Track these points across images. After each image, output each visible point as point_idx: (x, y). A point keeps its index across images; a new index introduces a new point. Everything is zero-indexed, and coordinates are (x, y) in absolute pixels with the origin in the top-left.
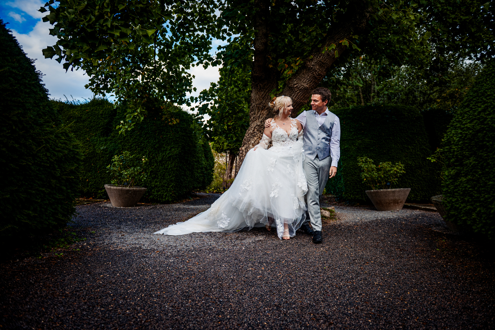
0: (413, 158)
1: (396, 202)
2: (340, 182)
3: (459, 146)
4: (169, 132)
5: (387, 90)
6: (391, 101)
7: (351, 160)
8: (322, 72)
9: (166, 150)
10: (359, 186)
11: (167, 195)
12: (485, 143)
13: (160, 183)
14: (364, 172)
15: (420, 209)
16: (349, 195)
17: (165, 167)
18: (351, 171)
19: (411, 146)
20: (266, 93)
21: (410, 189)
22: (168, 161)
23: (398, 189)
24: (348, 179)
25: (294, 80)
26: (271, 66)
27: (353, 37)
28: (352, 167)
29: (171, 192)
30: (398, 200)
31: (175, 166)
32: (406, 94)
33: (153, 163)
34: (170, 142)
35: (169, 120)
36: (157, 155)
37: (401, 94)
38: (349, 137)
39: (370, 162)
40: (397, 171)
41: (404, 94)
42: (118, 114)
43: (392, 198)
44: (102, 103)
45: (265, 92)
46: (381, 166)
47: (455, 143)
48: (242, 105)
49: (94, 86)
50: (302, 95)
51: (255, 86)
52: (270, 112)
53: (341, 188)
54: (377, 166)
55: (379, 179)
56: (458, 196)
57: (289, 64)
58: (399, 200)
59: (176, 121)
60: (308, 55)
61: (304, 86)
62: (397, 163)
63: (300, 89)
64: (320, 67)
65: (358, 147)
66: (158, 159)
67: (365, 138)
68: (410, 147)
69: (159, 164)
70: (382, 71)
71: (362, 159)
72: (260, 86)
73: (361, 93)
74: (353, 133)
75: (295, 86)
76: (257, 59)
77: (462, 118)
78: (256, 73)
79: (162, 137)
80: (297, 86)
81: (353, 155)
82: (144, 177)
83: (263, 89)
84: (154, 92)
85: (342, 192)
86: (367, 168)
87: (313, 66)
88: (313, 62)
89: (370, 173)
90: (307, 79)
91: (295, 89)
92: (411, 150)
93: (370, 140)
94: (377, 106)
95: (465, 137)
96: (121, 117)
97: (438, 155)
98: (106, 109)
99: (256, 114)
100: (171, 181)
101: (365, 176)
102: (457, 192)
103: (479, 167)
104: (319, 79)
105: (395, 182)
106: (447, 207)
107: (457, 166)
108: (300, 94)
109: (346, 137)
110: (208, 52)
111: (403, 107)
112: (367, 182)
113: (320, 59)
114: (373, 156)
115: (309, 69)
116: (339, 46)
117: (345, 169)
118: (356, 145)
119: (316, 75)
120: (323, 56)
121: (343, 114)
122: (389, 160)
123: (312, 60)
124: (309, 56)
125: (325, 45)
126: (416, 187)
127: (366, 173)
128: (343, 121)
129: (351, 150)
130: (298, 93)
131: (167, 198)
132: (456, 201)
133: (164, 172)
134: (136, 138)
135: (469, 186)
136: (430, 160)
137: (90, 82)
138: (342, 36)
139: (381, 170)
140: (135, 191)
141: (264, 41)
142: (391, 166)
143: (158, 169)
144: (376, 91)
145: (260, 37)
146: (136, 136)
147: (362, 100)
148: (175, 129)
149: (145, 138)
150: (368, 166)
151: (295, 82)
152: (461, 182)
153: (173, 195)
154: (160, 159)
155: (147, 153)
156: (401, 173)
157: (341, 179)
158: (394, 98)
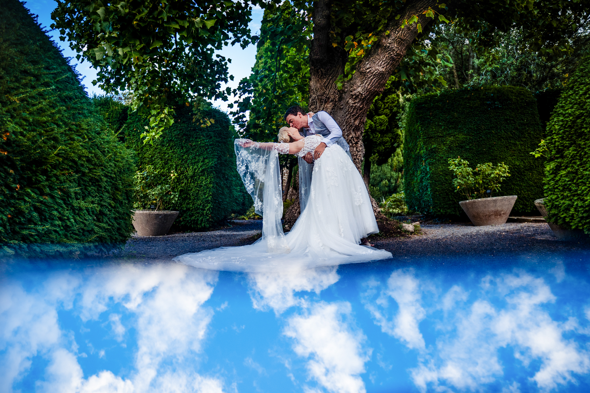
0: (522, 156)
1: (497, 214)
2: (426, 194)
3: (560, 136)
4: (200, 138)
5: (490, 65)
6: (496, 80)
7: (441, 163)
8: (401, 51)
9: (198, 162)
10: (452, 197)
11: (203, 221)
12: (583, 130)
13: (193, 205)
14: (457, 178)
15: (528, 221)
16: (439, 209)
17: (197, 184)
18: (440, 178)
19: (519, 141)
20: (330, 81)
21: (516, 197)
22: (201, 175)
23: (500, 198)
24: (436, 189)
25: (367, 63)
26: (335, 45)
27: (439, 6)
28: (441, 173)
29: (208, 216)
30: (500, 211)
31: (211, 182)
32: (518, 70)
33: (182, 179)
34: (201, 151)
35: (201, 121)
36: (186, 169)
37: (510, 70)
38: (438, 133)
39: (464, 164)
40: (499, 175)
41: (515, 69)
42: (129, 117)
43: (493, 209)
44: (106, 103)
45: (327, 79)
46: (479, 169)
47: (556, 132)
48: (294, 96)
49: (103, 82)
50: (376, 82)
51: (315, 71)
52: (335, 105)
53: (428, 201)
54: (473, 170)
55: (477, 185)
56: (558, 192)
57: (359, 42)
58: (502, 211)
59: (211, 122)
60: (383, 30)
61: (379, 70)
62: (499, 164)
63: (374, 75)
64: (398, 45)
65: (450, 146)
66: (188, 174)
67: (458, 134)
68: (517, 143)
69: (191, 181)
70: (483, 38)
71: (454, 161)
72: (321, 71)
73: (454, 71)
74: (443, 127)
75: (368, 71)
76: (317, 37)
77: (565, 103)
78: (317, 55)
79: (191, 145)
80: (371, 71)
81: (443, 158)
82: (175, 197)
83: (325, 75)
84: (175, 84)
85: (429, 206)
86: (461, 172)
87: (390, 44)
88: (390, 39)
89: (464, 179)
90: (383, 61)
91: (368, 74)
92: (519, 146)
93: (465, 136)
94: (476, 89)
95: (566, 124)
96: (134, 121)
97: (543, 148)
98: (112, 111)
99: (318, 108)
100: (207, 202)
101: (458, 182)
102: (557, 188)
103: (578, 157)
104: (398, 61)
105: (498, 189)
106: (548, 206)
107: (557, 158)
108: (375, 81)
109: (434, 134)
110: (247, 26)
111: (510, 89)
112: (461, 191)
113: (398, 35)
114: (469, 156)
115: (386, 48)
116: (422, 17)
117: (433, 176)
118: (446, 143)
119: (394, 55)
120: (402, 31)
121: (428, 102)
122: (489, 161)
123: (389, 36)
124: (385, 31)
125: (404, 16)
126: (526, 194)
127: (460, 179)
128: (430, 112)
129: (440, 150)
130: (372, 79)
131: (203, 224)
132: (556, 198)
133: (198, 190)
134: (157, 148)
135: (567, 180)
136: (534, 156)
137: (99, 77)
138: (426, 3)
139: (479, 174)
140: (165, 215)
141: (326, 12)
142: (492, 168)
143: (190, 187)
144: (476, 66)
145: (322, 8)
146: (157, 146)
147: (457, 80)
148: (206, 134)
149: (169, 147)
150: (463, 169)
151: (368, 66)
152: (561, 176)
153: (210, 220)
154: (190, 173)
155: (174, 167)
156: (504, 177)
157: (427, 189)
158: (501, 76)
